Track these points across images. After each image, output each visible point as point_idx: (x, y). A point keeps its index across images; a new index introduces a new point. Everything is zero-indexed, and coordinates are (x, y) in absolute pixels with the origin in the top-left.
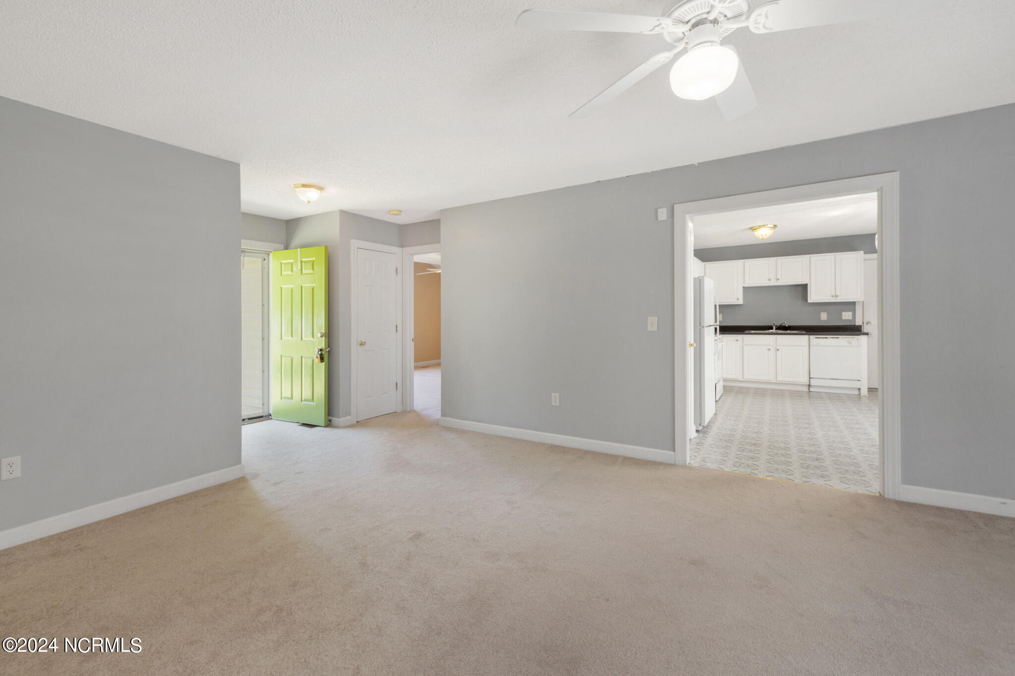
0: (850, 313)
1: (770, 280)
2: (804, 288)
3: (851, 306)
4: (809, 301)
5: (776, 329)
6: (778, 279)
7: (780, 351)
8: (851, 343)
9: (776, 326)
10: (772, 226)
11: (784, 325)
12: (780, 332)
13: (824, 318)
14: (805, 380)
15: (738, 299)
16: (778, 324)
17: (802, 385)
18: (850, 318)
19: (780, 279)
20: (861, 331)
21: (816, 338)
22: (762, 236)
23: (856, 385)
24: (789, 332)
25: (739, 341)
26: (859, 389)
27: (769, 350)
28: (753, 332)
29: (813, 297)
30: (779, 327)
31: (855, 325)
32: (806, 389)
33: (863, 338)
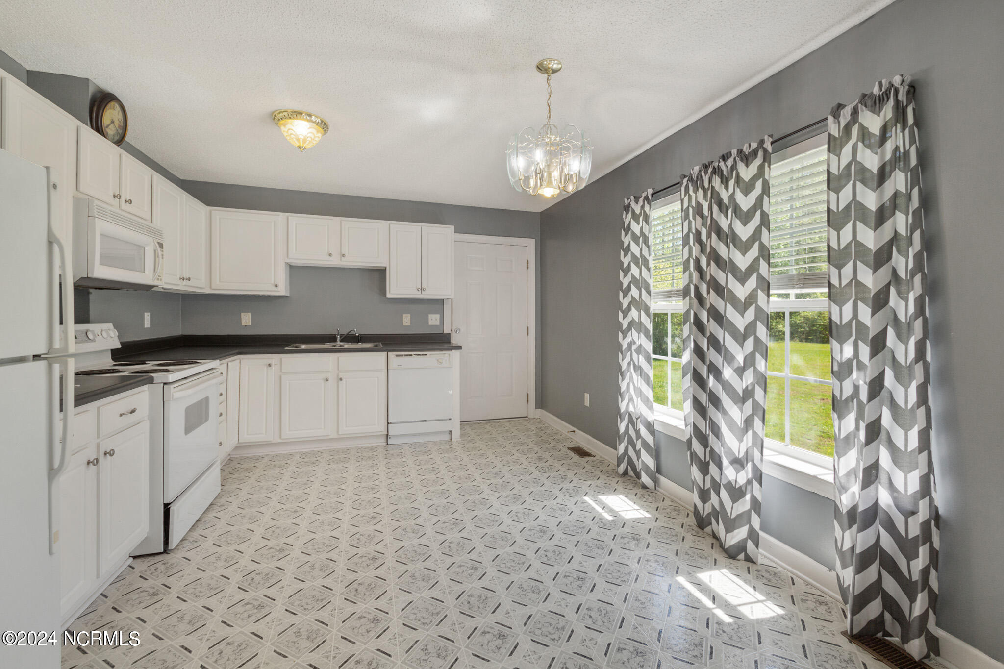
0: (438, 316)
1: (330, 255)
2: (380, 274)
3: (437, 304)
4: (389, 295)
5: (341, 341)
6: (343, 256)
7: (344, 380)
8: (441, 363)
9: (341, 335)
10: (318, 120)
11: (352, 333)
12: (347, 345)
13: (407, 323)
14: (381, 428)
15: (276, 286)
16: (345, 332)
17: (377, 436)
18: (438, 323)
19: (347, 255)
20: (449, 342)
21: (397, 356)
22: (298, 140)
23: (446, 426)
24: (360, 345)
25: (273, 366)
26: (451, 432)
27: (327, 380)
28: (303, 347)
29: (393, 291)
30: (346, 337)
31: (443, 334)
32: (382, 442)
33: (456, 353)
